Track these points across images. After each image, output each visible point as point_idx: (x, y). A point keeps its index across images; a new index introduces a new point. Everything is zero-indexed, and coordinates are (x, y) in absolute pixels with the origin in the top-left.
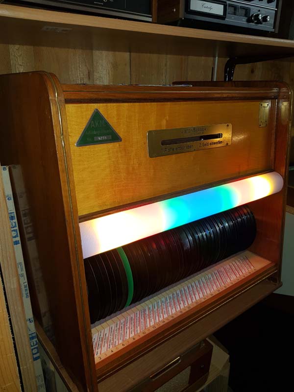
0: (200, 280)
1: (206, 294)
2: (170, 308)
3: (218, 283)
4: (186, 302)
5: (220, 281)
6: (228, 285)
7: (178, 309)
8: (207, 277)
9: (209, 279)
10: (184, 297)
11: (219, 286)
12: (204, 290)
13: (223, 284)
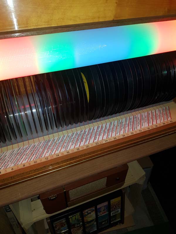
0: (113, 122)
1: (110, 137)
2: (71, 143)
3: (127, 128)
4: (88, 141)
5: (131, 127)
6: (136, 132)
7: (77, 146)
8: (121, 121)
9: (122, 123)
10: (89, 136)
11: (127, 132)
12: (111, 133)
13: (131, 130)
